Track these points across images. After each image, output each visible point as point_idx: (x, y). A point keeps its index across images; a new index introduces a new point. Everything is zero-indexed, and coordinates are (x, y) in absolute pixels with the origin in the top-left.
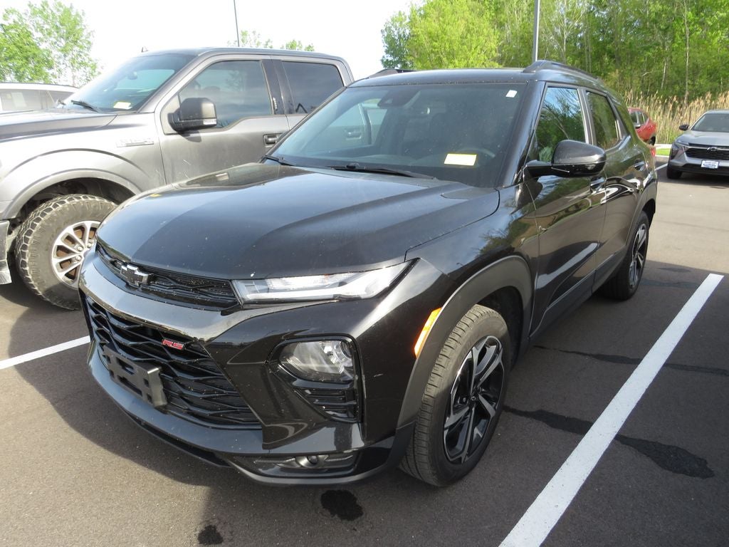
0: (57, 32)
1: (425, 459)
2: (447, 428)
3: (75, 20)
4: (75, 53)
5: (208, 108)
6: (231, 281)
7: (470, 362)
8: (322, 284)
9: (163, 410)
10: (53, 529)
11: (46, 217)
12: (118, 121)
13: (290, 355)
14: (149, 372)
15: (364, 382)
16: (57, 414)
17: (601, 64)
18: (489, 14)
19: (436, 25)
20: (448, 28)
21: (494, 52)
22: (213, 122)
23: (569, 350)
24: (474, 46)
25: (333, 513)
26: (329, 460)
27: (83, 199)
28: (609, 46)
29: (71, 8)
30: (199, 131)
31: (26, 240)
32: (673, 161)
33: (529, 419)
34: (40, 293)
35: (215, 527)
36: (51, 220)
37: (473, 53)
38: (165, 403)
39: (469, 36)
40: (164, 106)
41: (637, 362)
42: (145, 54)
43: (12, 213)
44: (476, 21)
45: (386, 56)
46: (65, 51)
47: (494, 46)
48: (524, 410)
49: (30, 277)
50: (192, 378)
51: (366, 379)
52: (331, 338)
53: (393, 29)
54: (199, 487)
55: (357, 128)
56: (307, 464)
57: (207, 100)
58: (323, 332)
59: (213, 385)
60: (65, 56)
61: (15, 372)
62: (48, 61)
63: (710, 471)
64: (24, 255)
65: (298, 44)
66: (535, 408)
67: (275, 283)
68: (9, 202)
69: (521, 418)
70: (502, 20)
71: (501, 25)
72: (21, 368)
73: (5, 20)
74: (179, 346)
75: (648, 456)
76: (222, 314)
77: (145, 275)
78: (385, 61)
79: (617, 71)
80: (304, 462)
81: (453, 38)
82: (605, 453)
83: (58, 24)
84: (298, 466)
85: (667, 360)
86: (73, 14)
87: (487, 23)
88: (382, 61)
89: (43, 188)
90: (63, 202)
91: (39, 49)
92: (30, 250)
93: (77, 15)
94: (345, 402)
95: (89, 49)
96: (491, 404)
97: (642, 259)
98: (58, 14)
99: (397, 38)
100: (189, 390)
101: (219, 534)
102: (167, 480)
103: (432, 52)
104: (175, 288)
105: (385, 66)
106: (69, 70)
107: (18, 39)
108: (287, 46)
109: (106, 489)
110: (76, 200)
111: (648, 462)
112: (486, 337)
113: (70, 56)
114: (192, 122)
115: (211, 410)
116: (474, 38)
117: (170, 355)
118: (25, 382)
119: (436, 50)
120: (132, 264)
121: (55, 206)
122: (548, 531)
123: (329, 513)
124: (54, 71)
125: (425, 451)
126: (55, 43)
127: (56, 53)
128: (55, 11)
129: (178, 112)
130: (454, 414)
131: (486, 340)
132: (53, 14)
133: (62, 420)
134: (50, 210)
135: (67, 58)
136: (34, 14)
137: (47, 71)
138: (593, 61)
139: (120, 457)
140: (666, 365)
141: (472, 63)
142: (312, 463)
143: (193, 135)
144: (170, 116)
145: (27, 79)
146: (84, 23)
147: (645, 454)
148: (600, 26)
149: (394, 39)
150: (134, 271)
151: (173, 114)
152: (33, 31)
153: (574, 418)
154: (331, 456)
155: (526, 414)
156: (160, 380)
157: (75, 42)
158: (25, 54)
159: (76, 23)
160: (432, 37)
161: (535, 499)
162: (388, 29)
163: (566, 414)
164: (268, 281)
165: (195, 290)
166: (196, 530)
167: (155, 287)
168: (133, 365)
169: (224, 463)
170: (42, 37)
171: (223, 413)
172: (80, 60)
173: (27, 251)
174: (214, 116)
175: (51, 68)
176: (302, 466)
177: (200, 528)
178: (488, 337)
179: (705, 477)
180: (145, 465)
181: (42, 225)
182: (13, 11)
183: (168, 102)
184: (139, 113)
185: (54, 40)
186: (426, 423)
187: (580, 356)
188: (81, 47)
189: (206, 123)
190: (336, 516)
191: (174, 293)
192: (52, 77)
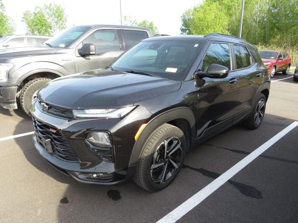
0: (54, 15)
1: (142, 180)
2: (152, 169)
3: (61, 11)
4: (60, 24)
5: (92, 47)
6: (72, 109)
7: (163, 146)
8: (102, 113)
9: (51, 154)
10: (12, 193)
11: (31, 86)
12: (59, 52)
13: (90, 137)
14: (46, 140)
15: (114, 148)
16: (24, 156)
17: (273, 32)
18: (225, 11)
19: (202, 15)
20: (207, 16)
21: (226, 26)
22: (94, 53)
23: (222, 147)
24: (217, 24)
25: (110, 197)
26: (103, 176)
27: (44, 80)
28: (277, 25)
29: (60, 6)
30: (90, 56)
31: (23, 93)
32: (296, 74)
33: (196, 171)
34: (27, 113)
35: (67, 198)
36: (32, 87)
37: (217, 27)
38: (52, 152)
39: (216, 19)
40: (77, 46)
41: (249, 153)
42: (74, 26)
43: (18, 84)
44: (219, 13)
45: (182, 27)
46: (57, 23)
47: (226, 24)
48: (195, 168)
49: (24, 107)
50: (59, 143)
51: (115, 147)
52: (102, 131)
53: (186, 16)
54: (65, 184)
55: (154, 57)
56: (96, 177)
57: (92, 44)
58: (100, 129)
59: (65, 146)
60: (57, 25)
61: (14, 141)
62: (50, 27)
63: (262, 196)
64: (22, 99)
65: (147, 21)
66: (200, 167)
67: (87, 111)
68: (18, 80)
69: (192, 170)
70: (231, 13)
71: (231, 15)
72: (16, 139)
73: (35, 11)
74: (55, 131)
75: (238, 189)
76: (68, 121)
77: (47, 106)
78: (182, 29)
79: (280, 35)
80: (95, 175)
81: (209, 20)
82: (221, 186)
83: (55, 12)
84: (93, 177)
85: (261, 154)
86: (61, 8)
87: (224, 15)
88: (181, 29)
89: (30, 75)
90: (37, 80)
91: (47, 22)
92: (24, 97)
93: (62, 9)
94: (108, 155)
95: (66, 22)
96: (176, 163)
97: (262, 113)
98: (55, 9)
99: (187, 20)
100: (58, 147)
101: (68, 200)
102: (55, 181)
103: (200, 26)
104: (56, 111)
105: (182, 31)
106: (58, 30)
107: (39, 18)
108: (143, 22)
109: (34, 182)
110: (42, 80)
111: (237, 191)
112: (171, 137)
113: (59, 25)
114: (87, 53)
115: (65, 155)
116: (218, 21)
117: (52, 134)
118: (16, 144)
119: (201, 25)
120: (44, 103)
121: (34, 82)
122: (188, 211)
123: (109, 197)
124: (52, 30)
125: (142, 177)
126: (53, 20)
127: (53, 24)
128: (54, 7)
129: (81, 49)
130: (155, 164)
131: (172, 138)
132: (53, 9)
133: (25, 158)
134: (32, 83)
135: (57, 26)
136: (46, 9)
137: (50, 30)
138: (270, 30)
139: (41, 172)
140: (260, 156)
141: (216, 30)
142: (98, 176)
143: (87, 57)
144: (79, 50)
145: (42, 33)
146: (64, 12)
147: (237, 188)
148: (274, 16)
149: (186, 20)
150: (44, 105)
151: (80, 49)
152: (45, 15)
153: (214, 173)
154: (104, 174)
155: (195, 170)
156: (50, 143)
157: (61, 19)
158: (42, 24)
159: (62, 12)
160: (200, 20)
161: (187, 200)
162: (184, 16)
163: (211, 170)
164: (85, 110)
165: (62, 112)
166: (60, 198)
167: (50, 111)
168: (42, 137)
169: (68, 174)
170: (49, 17)
171: (69, 156)
172: (62, 26)
173: (23, 98)
174: (95, 50)
175: (51, 29)
176: (94, 177)
177: (62, 198)
178: (173, 137)
179: (258, 198)
180: (49, 175)
181: (29, 88)
182: (38, 7)
183: (78, 45)
184: (67, 49)
185: (53, 18)
186: (142, 166)
187: (226, 150)
188: (63, 21)
189: (91, 53)
190: (111, 198)
191: (55, 113)
192: (51, 33)
